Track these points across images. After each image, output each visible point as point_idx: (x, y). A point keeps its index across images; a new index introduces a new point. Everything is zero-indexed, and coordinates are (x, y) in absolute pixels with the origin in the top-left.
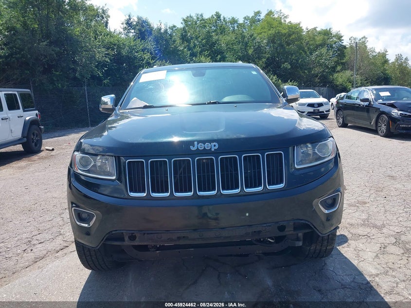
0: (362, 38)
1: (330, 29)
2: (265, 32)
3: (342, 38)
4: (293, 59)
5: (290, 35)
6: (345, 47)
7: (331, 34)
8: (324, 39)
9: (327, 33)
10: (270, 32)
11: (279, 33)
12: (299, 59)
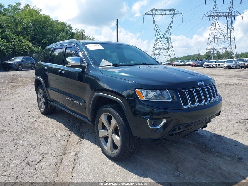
0: (82, 30)
1: (65, 22)
2: (28, 18)
3: (72, 29)
4: (49, 38)
5: (45, 22)
6: (74, 34)
7: (66, 25)
8: (63, 28)
9: (64, 24)
10: (32, 18)
11: (38, 19)
12: (53, 38)
